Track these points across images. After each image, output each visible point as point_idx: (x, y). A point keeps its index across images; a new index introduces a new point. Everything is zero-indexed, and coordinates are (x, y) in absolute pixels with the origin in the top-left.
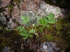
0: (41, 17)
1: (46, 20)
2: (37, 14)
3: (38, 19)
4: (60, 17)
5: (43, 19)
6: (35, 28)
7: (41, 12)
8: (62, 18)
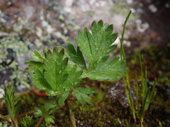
0: (39, 44)
1: (71, 63)
2: (11, 30)
3: (20, 57)
4: (135, 41)
5: (55, 57)
6: (12, 112)
7: (35, 20)
8: (145, 45)
